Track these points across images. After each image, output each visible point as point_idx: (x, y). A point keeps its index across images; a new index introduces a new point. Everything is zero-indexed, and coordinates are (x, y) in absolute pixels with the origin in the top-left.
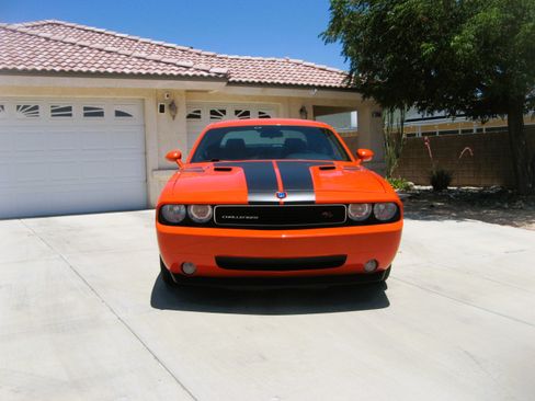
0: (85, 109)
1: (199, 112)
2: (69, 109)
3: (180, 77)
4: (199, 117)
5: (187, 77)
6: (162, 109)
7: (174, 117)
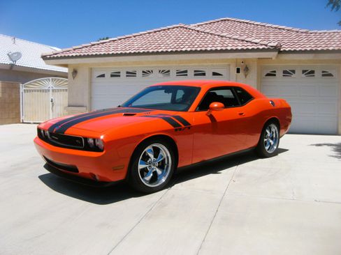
0: (195, 71)
1: (275, 72)
2: (186, 71)
3: (253, 50)
4: (275, 75)
5: (258, 50)
6: (238, 71)
7: (246, 76)
